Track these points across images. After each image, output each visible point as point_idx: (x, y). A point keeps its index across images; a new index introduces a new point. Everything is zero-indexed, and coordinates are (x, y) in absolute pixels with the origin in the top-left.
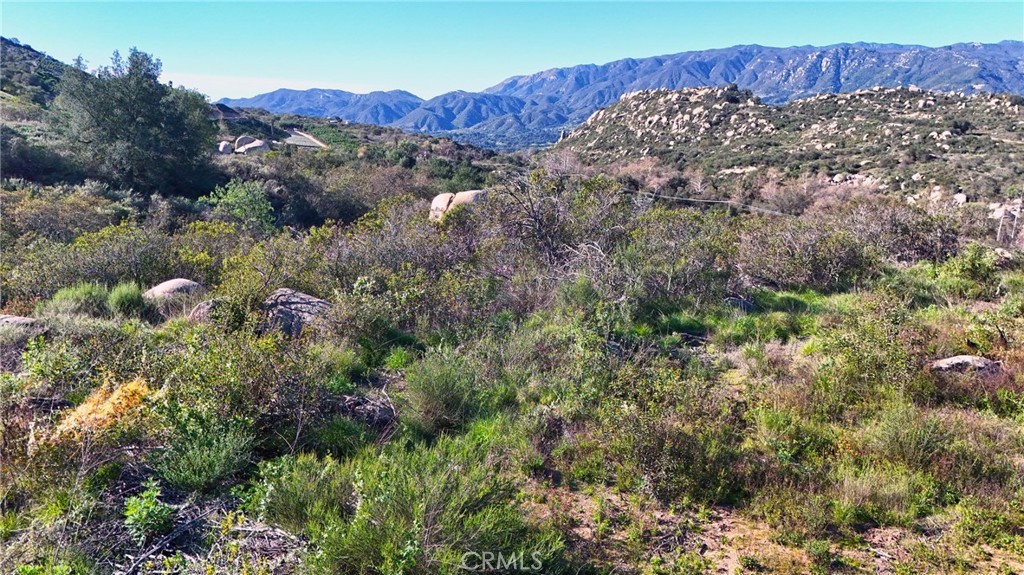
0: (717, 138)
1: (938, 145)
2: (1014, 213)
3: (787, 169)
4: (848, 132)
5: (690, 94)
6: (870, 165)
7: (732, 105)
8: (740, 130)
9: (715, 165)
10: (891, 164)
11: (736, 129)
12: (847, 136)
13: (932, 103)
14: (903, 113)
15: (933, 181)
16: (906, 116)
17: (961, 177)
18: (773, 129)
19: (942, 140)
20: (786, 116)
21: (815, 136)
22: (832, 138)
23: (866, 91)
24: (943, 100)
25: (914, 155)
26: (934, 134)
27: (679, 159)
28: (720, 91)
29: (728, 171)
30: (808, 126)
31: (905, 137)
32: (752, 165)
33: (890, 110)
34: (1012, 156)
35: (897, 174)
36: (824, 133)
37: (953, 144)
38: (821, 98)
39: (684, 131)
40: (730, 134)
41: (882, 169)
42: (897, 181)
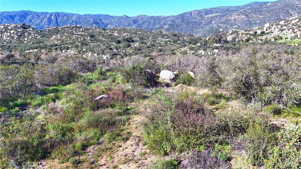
0: (21, 41)
1: (88, 41)
2: (108, 57)
3: (48, 50)
4: (64, 38)
5: (8, 26)
6: (72, 47)
7: (25, 30)
8: (29, 38)
9: (23, 49)
10: (77, 47)
11: (28, 38)
12: (64, 39)
13: (84, 30)
14: (77, 32)
15: (88, 50)
16: (78, 33)
17: (95, 49)
18: (40, 38)
19: (88, 40)
20: (44, 33)
21: (54, 39)
22: (60, 40)
23: (66, 26)
24: (86, 29)
25: (82, 44)
26: (86, 38)
27: (9, 48)
28: (19, 25)
29: (28, 51)
30: (52, 36)
31: (79, 39)
32: (36, 49)
33: (74, 31)
34: (105, 43)
35: (79, 49)
36: (57, 38)
37: (91, 40)
38: (54, 28)
39: (8, 38)
40: (26, 39)
41: (75, 48)
42: (80, 51)
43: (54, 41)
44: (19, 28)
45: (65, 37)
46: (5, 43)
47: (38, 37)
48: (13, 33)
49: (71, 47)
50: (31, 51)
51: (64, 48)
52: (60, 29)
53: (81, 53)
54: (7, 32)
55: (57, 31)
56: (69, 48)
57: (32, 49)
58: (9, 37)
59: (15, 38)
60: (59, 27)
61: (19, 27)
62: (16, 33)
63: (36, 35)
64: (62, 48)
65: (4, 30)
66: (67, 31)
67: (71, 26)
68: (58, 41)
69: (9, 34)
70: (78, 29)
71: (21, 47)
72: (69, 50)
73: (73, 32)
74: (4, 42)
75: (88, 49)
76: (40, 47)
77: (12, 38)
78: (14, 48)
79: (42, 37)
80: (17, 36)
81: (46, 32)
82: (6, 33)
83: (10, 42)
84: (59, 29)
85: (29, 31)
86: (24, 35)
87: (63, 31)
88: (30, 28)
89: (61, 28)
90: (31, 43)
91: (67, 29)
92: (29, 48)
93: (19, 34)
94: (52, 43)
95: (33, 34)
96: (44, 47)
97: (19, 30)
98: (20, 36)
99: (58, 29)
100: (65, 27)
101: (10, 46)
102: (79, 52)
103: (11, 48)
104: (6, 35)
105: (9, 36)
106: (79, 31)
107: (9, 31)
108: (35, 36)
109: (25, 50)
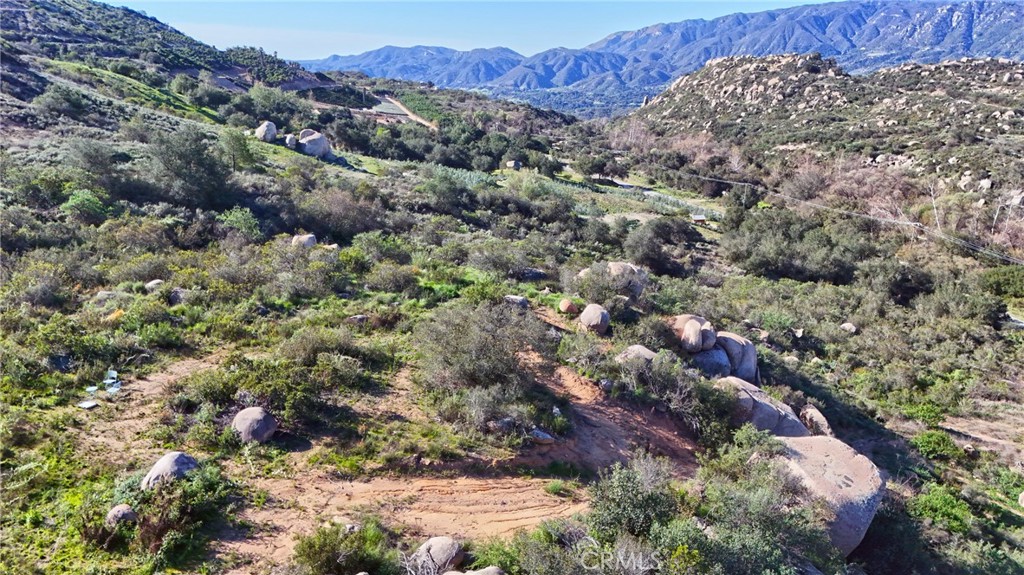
0: (786, 111)
1: (999, 125)
3: (833, 149)
6: (917, 146)
8: (812, 103)
10: (936, 146)
11: (808, 102)
13: (1019, 76)
15: (967, 165)
17: (995, 162)
18: (845, 103)
19: (1004, 120)
20: (863, 89)
22: (897, 115)
23: (955, 62)
25: (960, 139)
26: (997, 113)
27: (739, 133)
28: (801, 62)
29: (782, 148)
30: (881, 100)
31: (968, 116)
32: (805, 142)
33: (973, 83)
36: (892, 108)
37: (1014, 124)
38: (905, 69)
39: (756, 102)
40: (801, 106)
41: (926, 151)
42: (934, 164)
43: (878, 118)
44: (796, 71)
45: (921, 106)
46: (743, 114)
47: (838, 102)
48: (775, 86)
49: (914, 145)
50: (791, 147)
51: (890, 145)
52: (927, 73)
53: (938, 170)
54: (758, 84)
55: (913, 80)
56: (907, 147)
57: (795, 141)
58: (760, 99)
59: (775, 102)
60: (926, 67)
61: (799, 65)
62: (781, 87)
63: (834, 94)
64: (881, 147)
65: (753, 76)
66: (948, 82)
67: (971, 61)
68: (888, 119)
69: (761, 88)
70: (993, 76)
71: (771, 133)
72: (899, 157)
73: (968, 84)
74: (742, 111)
75: (966, 161)
76: (820, 136)
77: (767, 100)
78: (752, 134)
79: (851, 102)
80: (780, 97)
81: (874, 83)
82: (755, 86)
83: (757, 113)
84: (923, 74)
85: (822, 79)
86: (801, 95)
87: (932, 81)
88: (830, 70)
89: (933, 68)
90: (804, 122)
91: (950, 73)
92: (789, 137)
93: (788, 90)
94: (865, 125)
95: (828, 91)
96: (831, 138)
97: (794, 77)
98: (790, 95)
99: (920, 74)
100: (946, 67)
101: (744, 128)
102: (932, 168)
103: (745, 135)
104: (754, 94)
105: (762, 95)
106: (995, 81)
107: (765, 80)
108: (830, 98)
109: (774, 143)
